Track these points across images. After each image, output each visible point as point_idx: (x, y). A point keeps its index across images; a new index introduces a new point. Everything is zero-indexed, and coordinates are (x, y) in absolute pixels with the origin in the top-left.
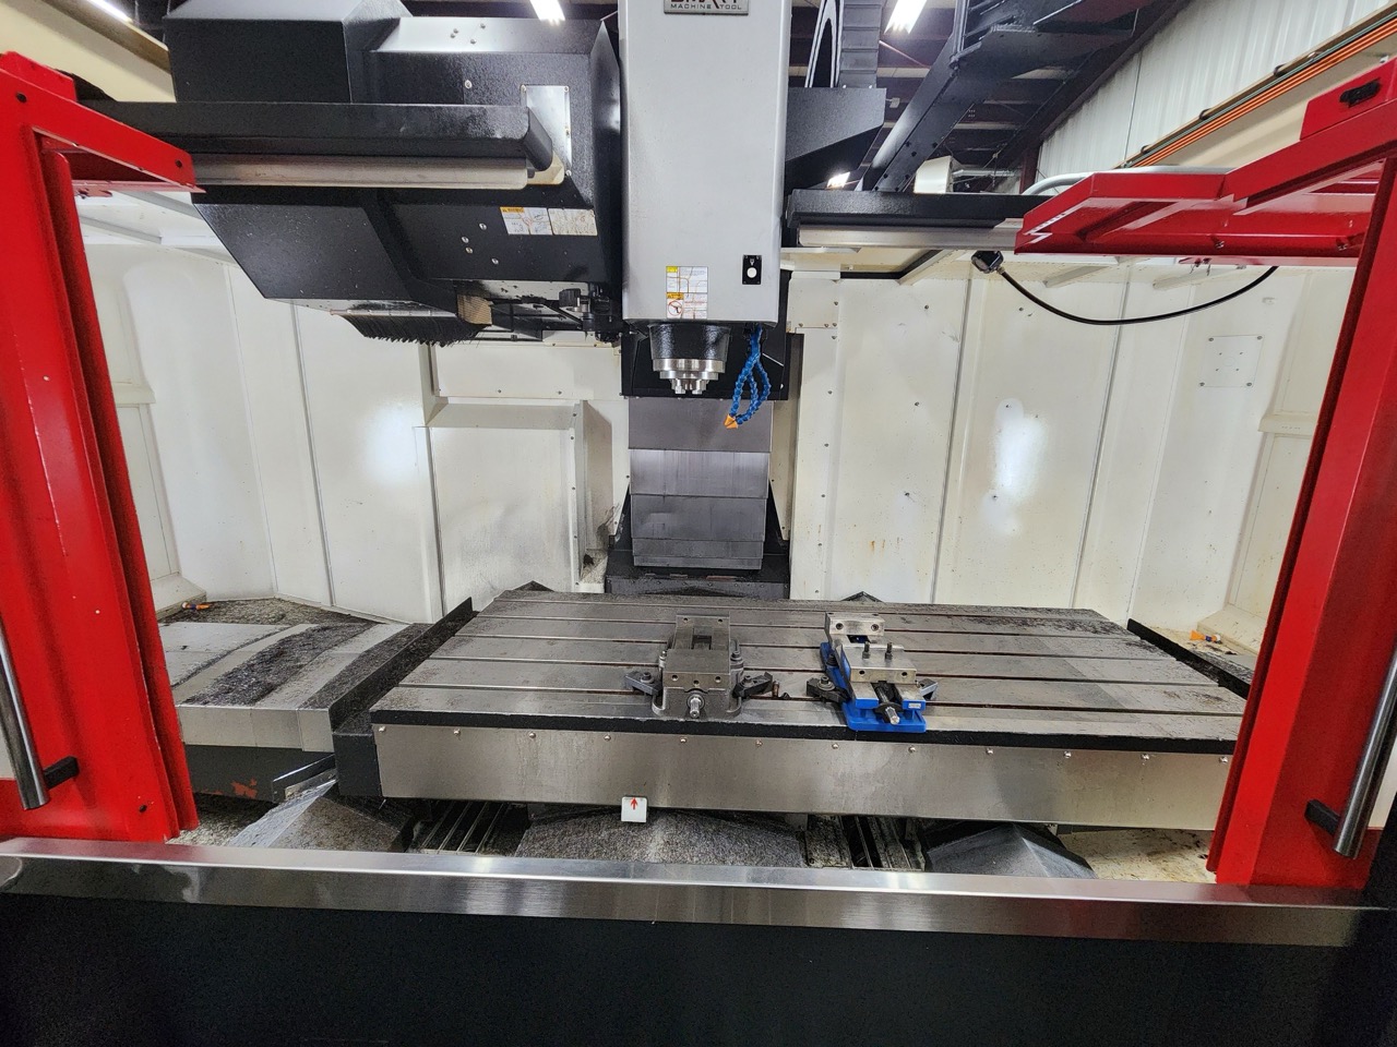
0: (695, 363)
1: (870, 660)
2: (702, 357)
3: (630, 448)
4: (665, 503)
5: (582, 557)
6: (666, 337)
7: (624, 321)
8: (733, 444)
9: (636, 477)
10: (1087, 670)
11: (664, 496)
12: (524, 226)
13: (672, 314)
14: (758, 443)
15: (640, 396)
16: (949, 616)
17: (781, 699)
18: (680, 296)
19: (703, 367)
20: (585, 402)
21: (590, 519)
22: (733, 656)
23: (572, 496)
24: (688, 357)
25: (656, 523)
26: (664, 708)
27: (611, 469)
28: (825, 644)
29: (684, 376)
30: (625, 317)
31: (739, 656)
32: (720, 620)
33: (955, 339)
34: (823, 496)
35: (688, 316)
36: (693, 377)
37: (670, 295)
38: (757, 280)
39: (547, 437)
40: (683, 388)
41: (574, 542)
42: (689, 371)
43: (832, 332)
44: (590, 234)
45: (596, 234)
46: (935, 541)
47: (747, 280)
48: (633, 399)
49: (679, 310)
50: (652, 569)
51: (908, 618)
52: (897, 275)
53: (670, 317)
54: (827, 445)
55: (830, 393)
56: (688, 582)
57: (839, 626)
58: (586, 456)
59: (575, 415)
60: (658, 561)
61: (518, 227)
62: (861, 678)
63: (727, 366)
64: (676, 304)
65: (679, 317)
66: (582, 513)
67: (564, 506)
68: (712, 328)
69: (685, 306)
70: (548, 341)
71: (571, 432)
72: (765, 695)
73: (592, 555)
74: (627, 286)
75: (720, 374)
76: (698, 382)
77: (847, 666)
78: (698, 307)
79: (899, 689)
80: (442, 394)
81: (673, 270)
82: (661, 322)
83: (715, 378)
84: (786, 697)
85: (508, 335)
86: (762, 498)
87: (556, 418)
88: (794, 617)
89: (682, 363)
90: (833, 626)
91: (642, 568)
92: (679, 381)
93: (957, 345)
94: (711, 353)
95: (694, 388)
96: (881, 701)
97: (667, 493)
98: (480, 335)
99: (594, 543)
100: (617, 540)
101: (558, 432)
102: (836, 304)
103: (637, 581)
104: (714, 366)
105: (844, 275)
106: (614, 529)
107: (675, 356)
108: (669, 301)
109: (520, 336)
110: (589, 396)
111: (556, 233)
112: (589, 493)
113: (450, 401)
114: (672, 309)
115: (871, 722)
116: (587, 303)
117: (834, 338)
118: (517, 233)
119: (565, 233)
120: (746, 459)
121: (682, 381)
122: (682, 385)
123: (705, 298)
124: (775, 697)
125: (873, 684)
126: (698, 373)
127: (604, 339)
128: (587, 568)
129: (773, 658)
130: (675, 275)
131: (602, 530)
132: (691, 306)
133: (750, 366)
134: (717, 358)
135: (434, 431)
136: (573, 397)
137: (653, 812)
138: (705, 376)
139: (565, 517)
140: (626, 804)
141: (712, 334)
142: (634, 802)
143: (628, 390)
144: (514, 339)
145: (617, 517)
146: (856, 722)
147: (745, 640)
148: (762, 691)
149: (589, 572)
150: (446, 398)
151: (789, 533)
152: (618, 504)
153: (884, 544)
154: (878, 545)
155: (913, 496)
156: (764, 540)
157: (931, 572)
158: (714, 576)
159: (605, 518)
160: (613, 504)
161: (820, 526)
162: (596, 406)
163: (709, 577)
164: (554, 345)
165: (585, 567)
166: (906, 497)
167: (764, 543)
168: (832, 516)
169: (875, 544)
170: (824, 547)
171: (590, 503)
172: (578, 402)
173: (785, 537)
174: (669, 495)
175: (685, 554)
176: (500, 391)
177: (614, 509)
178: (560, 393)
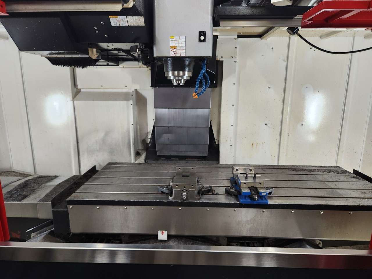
0: (181, 73)
1: (248, 179)
2: (184, 70)
3: (154, 108)
4: (169, 130)
5: (136, 152)
6: (170, 63)
7: (154, 58)
8: (196, 106)
9: (157, 119)
10: (332, 185)
11: (168, 127)
12: (118, 23)
13: (172, 54)
14: (206, 106)
15: (159, 87)
16: (281, 169)
18: (175, 47)
19: (184, 74)
20: (136, 90)
21: (139, 137)
22: (198, 181)
23: (132, 128)
24: (178, 71)
25: (165, 138)
26: (173, 197)
27: (147, 117)
28: (232, 178)
29: (177, 78)
30: (155, 56)
31: (199, 181)
32: (192, 169)
33: (284, 61)
34: (232, 126)
35: (178, 55)
36: (180, 78)
37: (171, 47)
38: (204, 41)
39: (122, 104)
40: (177, 83)
41: (133, 146)
42: (179, 76)
43: (234, 59)
44: (142, 25)
45: (144, 25)
46: (278, 143)
47: (200, 41)
48: (155, 88)
49: (175, 53)
50: (164, 156)
52: (260, 36)
53: (171, 55)
54: (233, 105)
55: (234, 84)
57: (237, 170)
58: (137, 112)
59: (132, 95)
60: (166, 153)
61: (115, 23)
62: (244, 186)
63: (193, 74)
64: (174, 51)
65: (175, 55)
66: (136, 135)
67: (128, 132)
68: (187, 59)
69: (177, 51)
70: (121, 66)
71: (131, 102)
72: (210, 194)
73: (140, 152)
74: (155, 44)
75: (190, 77)
76: (182, 80)
77: (239, 182)
78: (182, 51)
79: (258, 189)
80: (79, 87)
81: (172, 38)
82: (167, 57)
83: (188, 78)
84: (217, 194)
85: (106, 63)
86: (207, 127)
87: (125, 97)
88: (221, 170)
89: (176, 73)
90: (235, 170)
91: (160, 156)
92: (175, 80)
93: (285, 63)
94: (187, 69)
95: (181, 83)
96: (251, 193)
97: (170, 125)
98: (97, 63)
99: (140, 147)
100: (150, 145)
101: (125, 102)
102: (236, 48)
104: (188, 74)
105: (239, 37)
106: (148, 141)
107: (173, 70)
108: (171, 49)
109: (110, 64)
110: (137, 87)
111: (129, 25)
112: (138, 126)
113: (82, 90)
114: (172, 53)
115: (248, 201)
116: (140, 51)
117: (235, 62)
118: (115, 25)
119: (133, 25)
120: (201, 112)
121: (176, 80)
122: (176, 81)
123: (184, 48)
124: (213, 194)
125: (248, 187)
126: (182, 77)
127: (145, 65)
128: (138, 157)
129: (213, 182)
130: (173, 39)
131: (144, 141)
132: (180, 51)
133: (202, 73)
134: (189, 71)
135: (76, 102)
136: (131, 89)
137: (169, 236)
138: (185, 78)
139: (129, 136)
140: (160, 233)
141: (187, 62)
142: (163, 232)
143: (153, 85)
144: (108, 65)
145: (150, 136)
146: (242, 201)
147: (202, 177)
148: (208, 192)
149: (139, 158)
150: (80, 89)
151: (219, 141)
152: (150, 131)
153: (257, 145)
154: (255, 145)
155: (268, 125)
156: (208, 144)
157: (277, 156)
158: (189, 159)
159: (145, 137)
160: (147, 131)
161: (231, 138)
162: (140, 91)
163: (187, 159)
164: (123, 67)
165: (137, 156)
166: (266, 125)
167: (209, 145)
168: (236, 134)
169: (253, 145)
170: (233, 146)
171: (139, 130)
172: (133, 90)
173: (217, 143)
174: (170, 127)
175: (177, 150)
176: (102, 86)
177: (148, 133)
178: (126, 86)
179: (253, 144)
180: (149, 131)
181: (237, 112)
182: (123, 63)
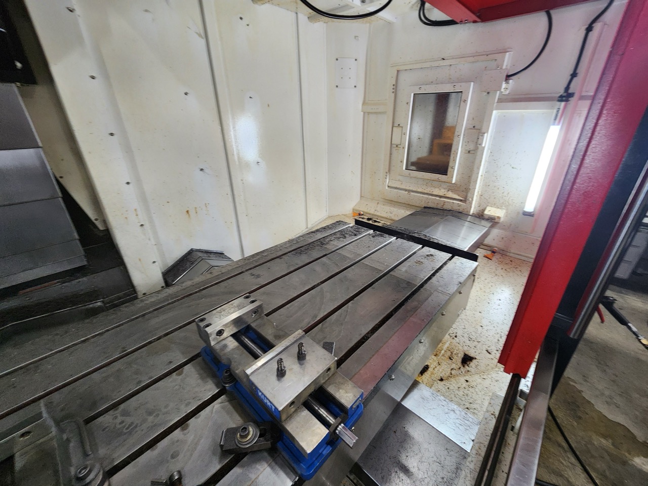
1: (288, 375)
34: (128, 183)
46: (231, 199)
51: (255, 271)
54: (112, 134)
57: (220, 333)
62: (292, 410)
86: (54, 198)
129: (150, 413)
147: (94, 404)
151: (105, 222)
153: (196, 211)
154: (192, 213)
155: (206, 170)
156: (77, 237)
157: (234, 220)
161: (136, 210)
163: (21, 292)
166: (201, 172)
167: (80, 240)
168: (143, 198)
169: (190, 212)
170: (147, 225)
173: (101, 227)
179: (187, 212)
181: (128, 150)
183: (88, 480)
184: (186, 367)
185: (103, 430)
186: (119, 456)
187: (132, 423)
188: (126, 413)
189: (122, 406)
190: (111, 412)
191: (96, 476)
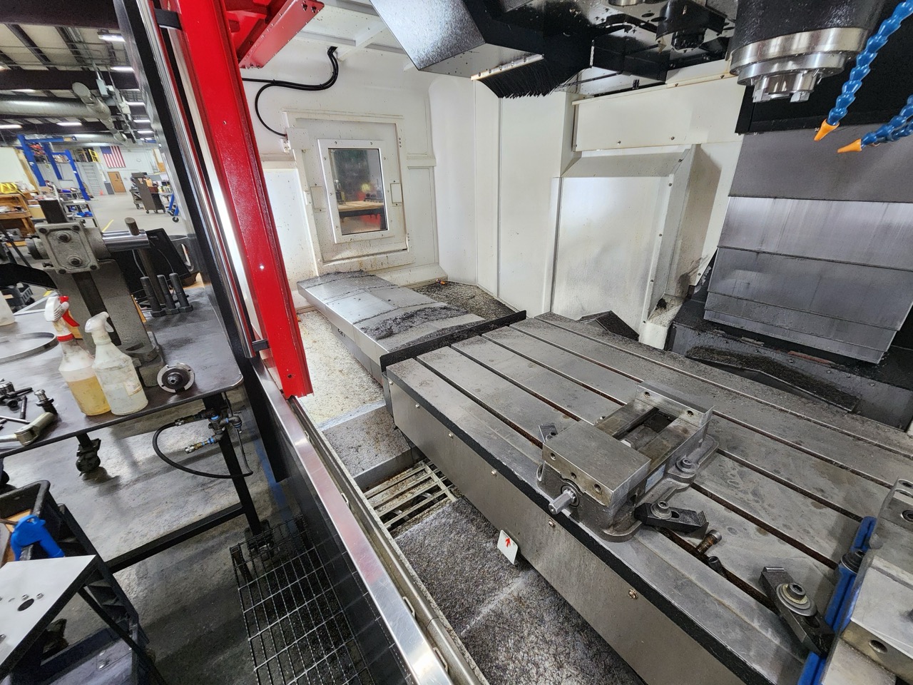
0: (801, 40)
2: (816, 25)
3: (730, 195)
4: (758, 260)
5: (656, 300)
11: (758, 253)
15: (760, 131)
17: (705, 560)
20: (698, 146)
21: (675, 266)
23: (657, 243)
24: (789, 31)
25: (739, 281)
27: (709, 219)
32: (689, 412)
36: (792, 65)
39: (649, 184)
41: (650, 285)
42: (785, 56)
48: (749, 136)
50: (722, 327)
56: (762, 351)
58: (686, 205)
59: (681, 161)
60: (731, 321)
66: (668, 259)
67: (649, 251)
70: (670, 82)
71: (672, 179)
72: (686, 539)
73: (667, 300)
76: (801, 75)
80: (578, 149)
83: (836, 61)
84: (715, 564)
87: (662, 165)
89: (775, 45)
91: (713, 324)
94: (837, 13)
95: (792, 89)
97: (764, 248)
99: (674, 289)
100: (696, 291)
101: (659, 179)
103: (702, 334)
104: (839, 40)
106: (695, 281)
107: (766, 35)
109: (643, 80)
110: (701, 138)
112: (680, 243)
113: (584, 155)
121: (771, 77)
124: (699, 554)
126: (803, 59)
128: (658, 311)
129: (755, 493)
131: (684, 279)
134: (848, 23)
135: (567, 180)
136: (685, 144)
139: (648, 260)
140: (502, 536)
142: (507, 543)
143: (743, 126)
144: (636, 86)
145: (702, 269)
147: (734, 449)
148: (686, 533)
149: (659, 314)
150: (580, 152)
152: (707, 256)
156: (899, 329)
158: (799, 354)
159: (690, 268)
160: (701, 255)
162: (708, 150)
164: (676, 85)
165: (656, 309)
167: (898, 332)
171: (678, 251)
172: (689, 147)
174: (764, 252)
175: (766, 321)
176: (620, 142)
177: (701, 261)
178: (673, 138)
180: (704, 255)
182: (677, 72)
183: (684, 469)
184: (829, 510)
185: (720, 466)
186: (707, 486)
187: (738, 484)
188: (742, 475)
189: (745, 469)
190: (736, 464)
191: (688, 473)
